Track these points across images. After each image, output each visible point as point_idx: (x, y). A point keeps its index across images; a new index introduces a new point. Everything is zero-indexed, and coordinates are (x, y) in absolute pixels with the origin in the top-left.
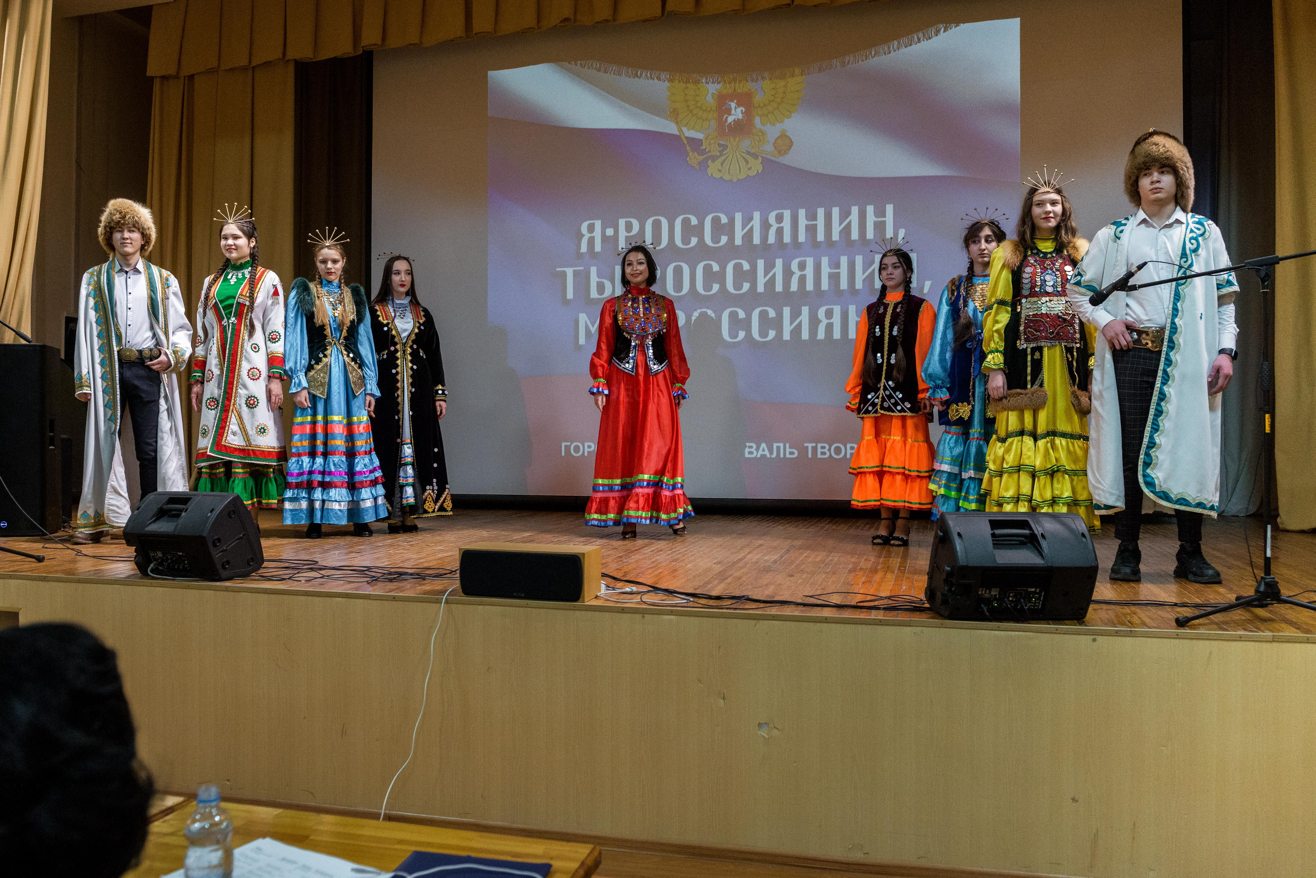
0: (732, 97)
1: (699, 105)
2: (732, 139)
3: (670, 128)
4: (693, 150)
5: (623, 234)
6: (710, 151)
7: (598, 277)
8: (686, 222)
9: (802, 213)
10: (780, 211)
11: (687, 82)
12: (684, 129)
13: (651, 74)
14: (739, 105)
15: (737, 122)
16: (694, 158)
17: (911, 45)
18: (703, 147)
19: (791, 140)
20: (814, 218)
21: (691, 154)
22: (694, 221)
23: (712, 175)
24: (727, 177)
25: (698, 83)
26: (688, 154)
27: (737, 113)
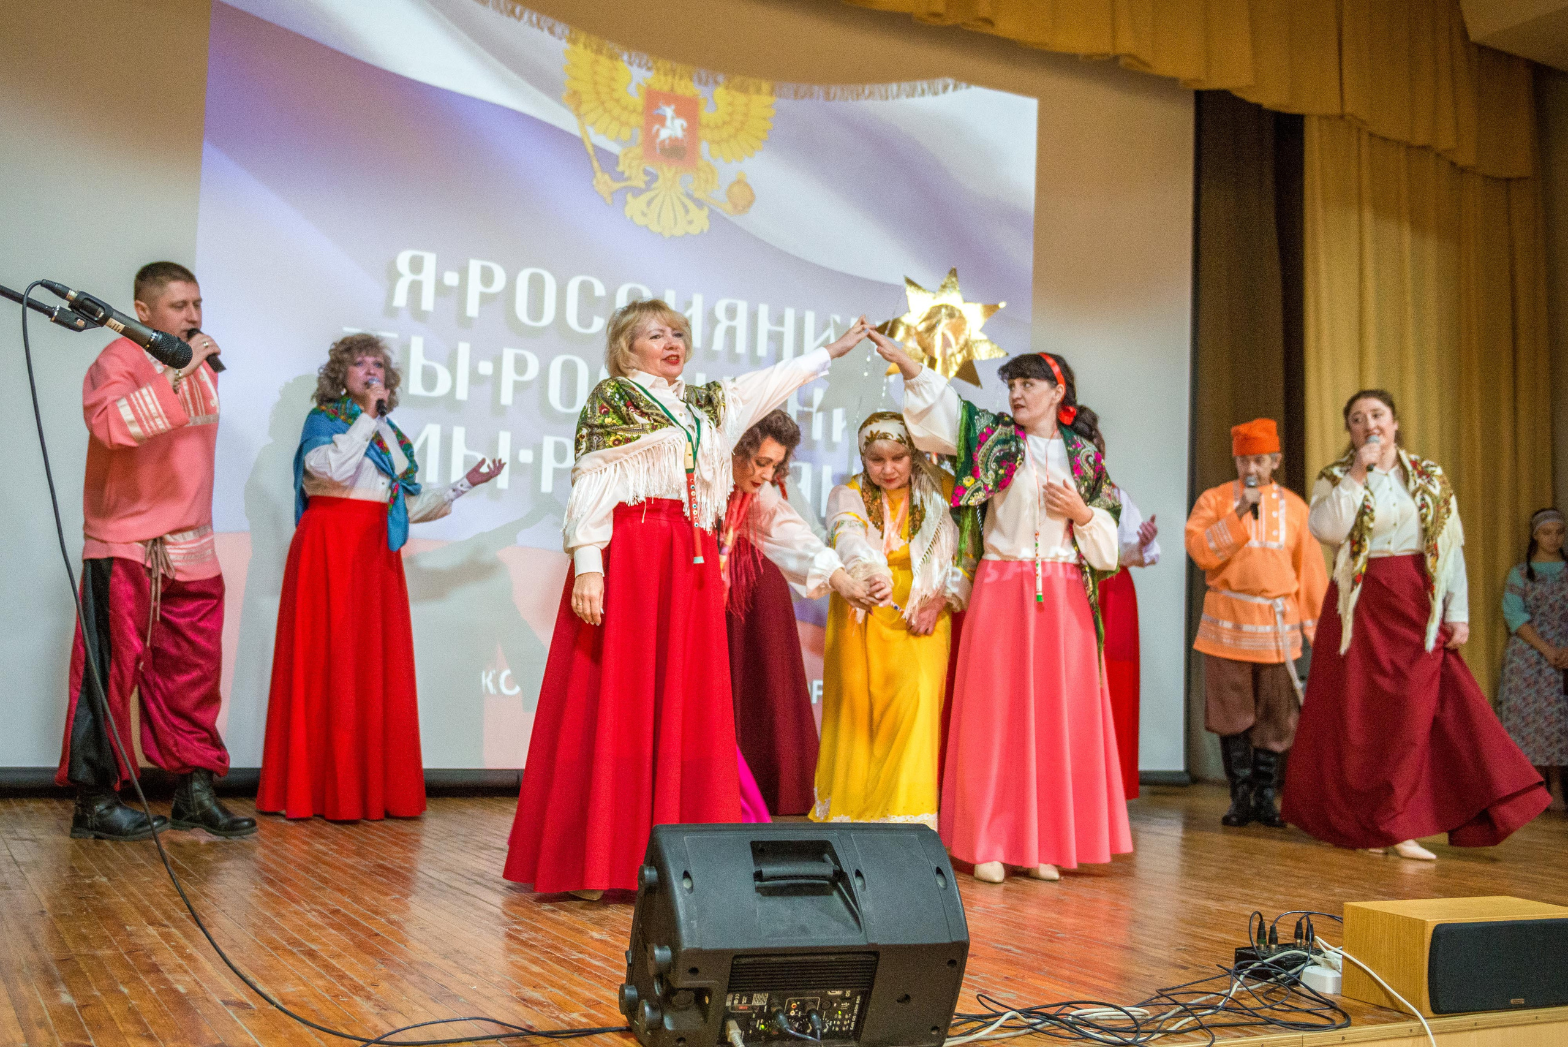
0: (671, 98)
1: (616, 95)
2: (665, 168)
3: (564, 119)
4: (603, 171)
5: (475, 287)
6: (629, 178)
7: (427, 354)
8: (586, 289)
9: (763, 310)
10: (733, 301)
11: (599, 51)
12: (591, 131)
13: (538, 21)
14: (678, 113)
15: (674, 140)
16: (603, 181)
17: (913, 96)
18: (620, 168)
19: (751, 190)
20: (780, 321)
21: (599, 174)
22: (600, 290)
23: (631, 218)
24: (655, 228)
25: (616, 59)
26: (595, 173)
27: (673, 128)
